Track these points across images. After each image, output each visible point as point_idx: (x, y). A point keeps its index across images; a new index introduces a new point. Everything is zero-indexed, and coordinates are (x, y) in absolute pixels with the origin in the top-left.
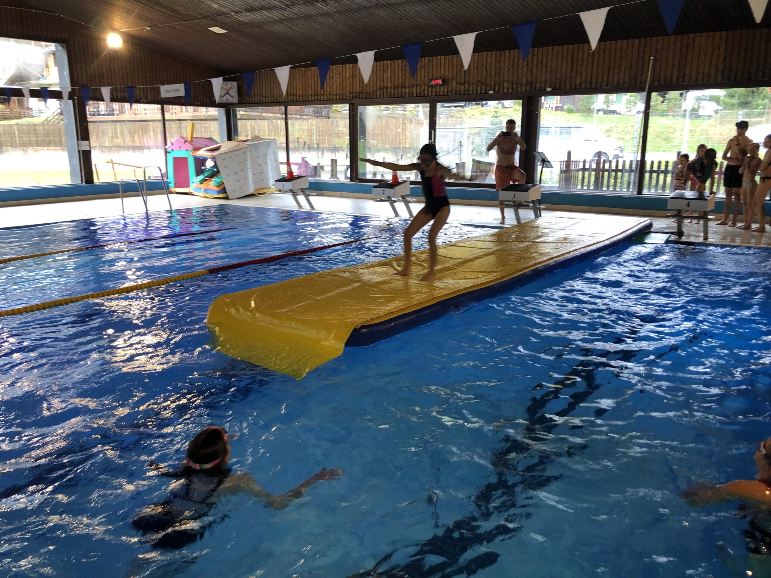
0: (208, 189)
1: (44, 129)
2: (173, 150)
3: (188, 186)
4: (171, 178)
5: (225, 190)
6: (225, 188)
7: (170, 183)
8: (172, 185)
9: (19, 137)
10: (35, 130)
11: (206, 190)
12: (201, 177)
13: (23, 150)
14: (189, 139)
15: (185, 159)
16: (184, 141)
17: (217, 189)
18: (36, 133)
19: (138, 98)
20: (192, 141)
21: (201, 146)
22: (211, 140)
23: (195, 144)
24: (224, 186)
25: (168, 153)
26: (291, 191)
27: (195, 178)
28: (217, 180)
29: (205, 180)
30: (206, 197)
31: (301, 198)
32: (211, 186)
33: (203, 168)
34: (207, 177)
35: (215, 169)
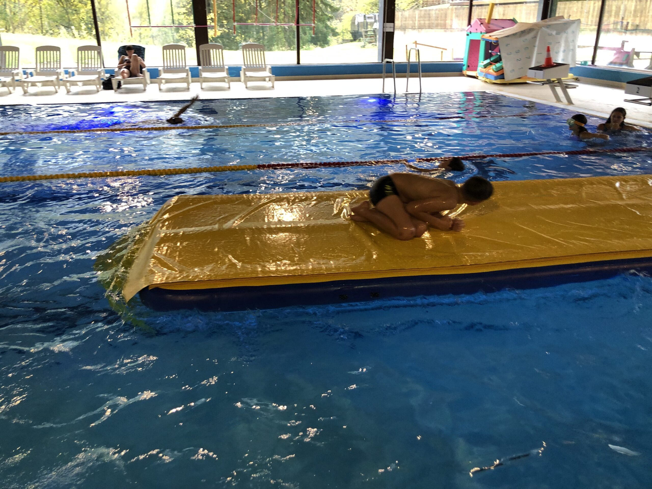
0: (489, 74)
2: (471, 33)
3: (476, 70)
4: (465, 62)
5: (504, 76)
6: (503, 74)
7: (464, 65)
8: (465, 68)
11: (487, 75)
12: (488, 61)
14: (486, 21)
15: (478, 42)
16: (479, 23)
17: (495, 74)
20: (489, 23)
21: (496, 29)
22: (513, 21)
23: (490, 26)
24: (503, 71)
25: (468, 35)
26: (549, 82)
27: (482, 62)
28: (498, 65)
29: (490, 64)
30: (486, 82)
31: (559, 90)
32: (491, 71)
33: (490, 51)
34: (492, 61)
35: (499, 54)
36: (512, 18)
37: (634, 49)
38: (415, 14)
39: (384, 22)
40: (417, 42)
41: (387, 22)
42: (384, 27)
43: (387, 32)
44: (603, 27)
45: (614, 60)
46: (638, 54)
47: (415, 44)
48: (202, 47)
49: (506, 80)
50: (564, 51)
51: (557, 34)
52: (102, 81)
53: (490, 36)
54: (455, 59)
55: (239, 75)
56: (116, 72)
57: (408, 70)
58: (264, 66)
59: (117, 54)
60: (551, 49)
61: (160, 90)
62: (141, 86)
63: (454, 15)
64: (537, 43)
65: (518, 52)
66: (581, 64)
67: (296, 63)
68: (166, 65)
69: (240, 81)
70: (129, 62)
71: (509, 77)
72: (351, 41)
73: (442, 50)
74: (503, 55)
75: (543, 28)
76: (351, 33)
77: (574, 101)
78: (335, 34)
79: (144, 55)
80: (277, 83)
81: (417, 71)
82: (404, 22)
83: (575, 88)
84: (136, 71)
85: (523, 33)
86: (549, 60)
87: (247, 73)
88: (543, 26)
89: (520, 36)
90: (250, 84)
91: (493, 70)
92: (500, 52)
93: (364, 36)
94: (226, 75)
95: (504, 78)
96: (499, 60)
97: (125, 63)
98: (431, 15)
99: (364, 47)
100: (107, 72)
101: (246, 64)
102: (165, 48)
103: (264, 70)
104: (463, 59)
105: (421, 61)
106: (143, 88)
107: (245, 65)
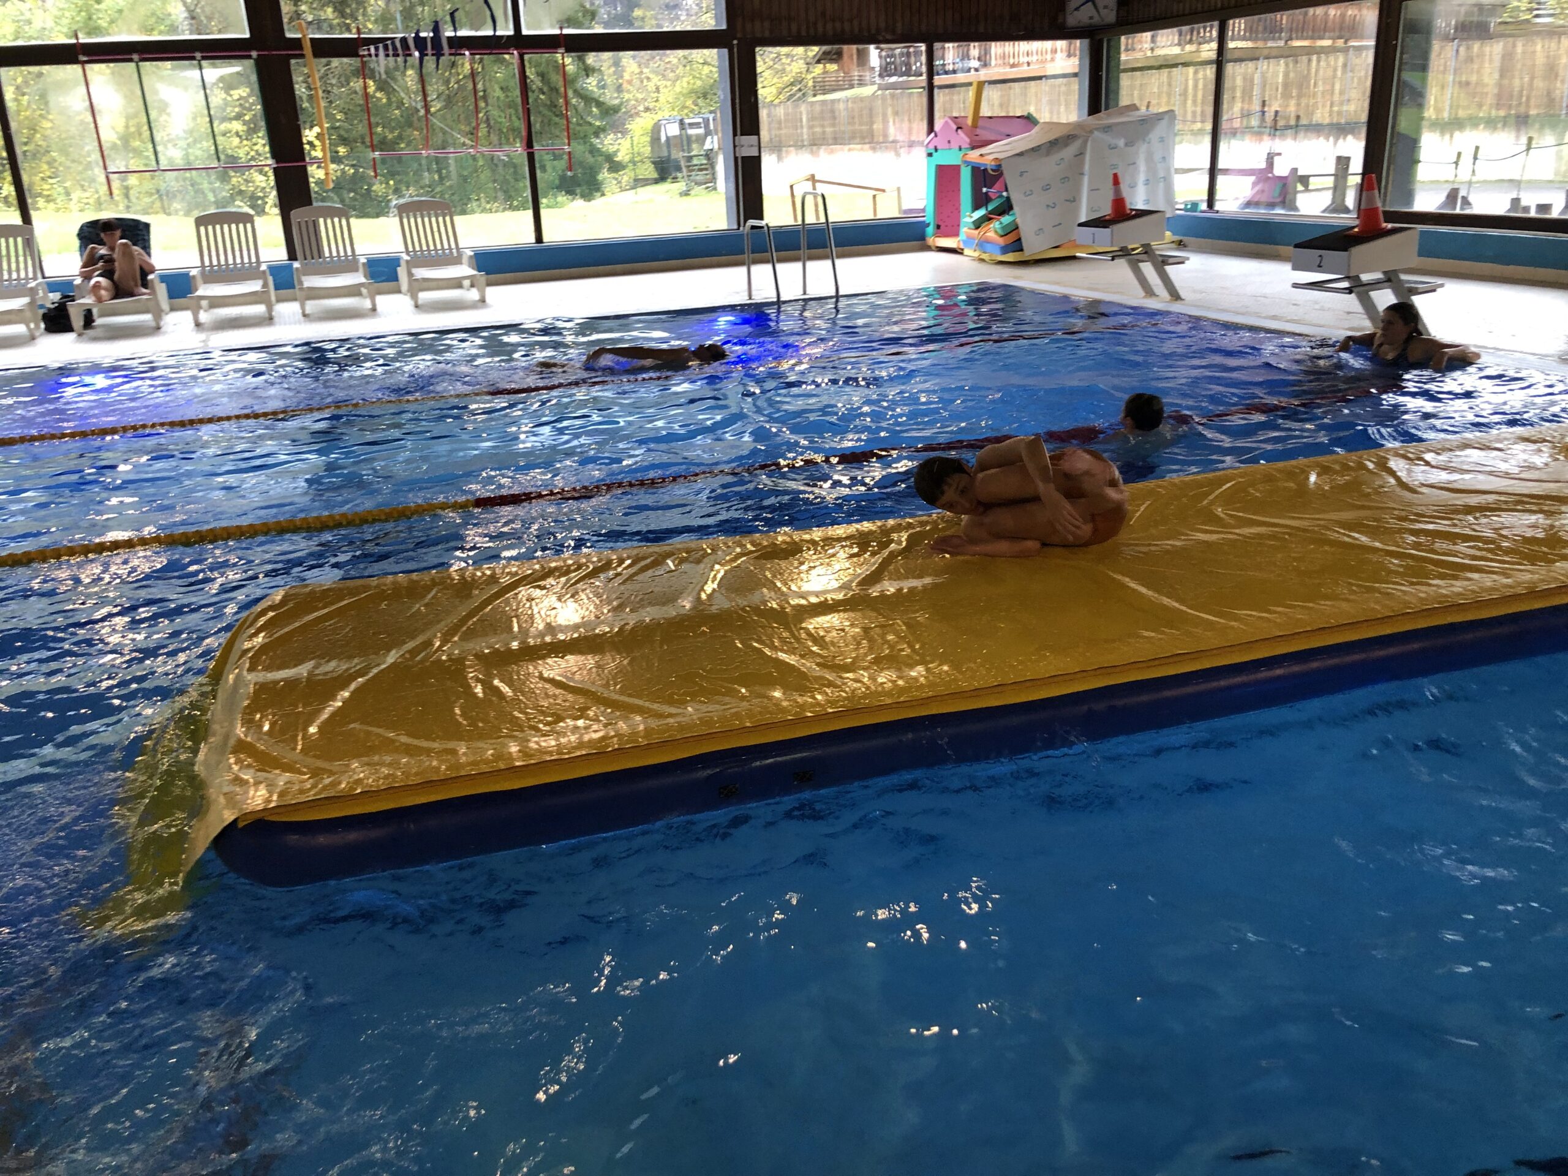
0: (988, 242)
1: (847, 109)
2: (936, 150)
3: (956, 234)
4: (929, 217)
5: (1021, 244)
6: (1019, 239)
8: (930, 230)
9: (811, 127)
10: (832, 111)
11: (982, 244)
12: (981, 212)
13: (812, 152)
14: (969, 122)
15: (956, 169)
16: (955, 127)
17: (1001, 241)
18: (834, 118)
19: (873, 32)
20: (975, 125)
21: (993, 138)
22: (1029, 120)
23: (978, 131)
24: (1019, 234)
25: (930, 155)
26: (1124, 253)
27: (969, 217)
28: (1006, 219)
29: (987, 219)
30: (982, 260)
31: (1147, 269)
32: (991, 234)
33: (984, 190)
34: (991, 213)
35: (1005, 194)
36: (1025, 114)
37: (1295, 170)
38: (801, 113)
39: (735, 135)
40: (817, 178)
41: (742, 134)
42: (735, 146)
43: (743, 158)
44: (1224, 125)
45: (1254, 196)
46: (1304, 180)
47: (810, 183)
48: (296, 215)
49: (1027, 255)
50: (1147, 182)
51: (1126, 145)
52: (41, 311)
53: (981, 155)
54: (906, 212)
55: (396, 278)
56: (78, 286)
57: (803, 242)
58: (454, 251)
59: (76, 243)
60: (1121, 180)
61: (198, 325)
62: (147, 317)
63: (890, 111)
64: (1087, 167)
65: (1046, 188)
66: (1186, 210)
67: (533, 240)
68: (207, 263)
69: (399, 292)
70: (109, 260)
71: (1033, 246)
72: (656, 181)
73: (875, 192)
74: (1015, 199)
75: (1096, 133)
76: (654, 163)
77: (1182, 294)
78: (616, 167)
79: (148, 240)
80: (492, 292)
81: (824, 246)
82: (778, 132)
83: (1182, 263)
84: (132, 283)
85: (1054, 145)
86: (1119, 202)
87: (414, 271)
88: (1097, 129)
89: (1048, 154)
90: (424, 296)
91: (996, 232)
92: (1007, 190)
93: (684, 170)
94: (363, 280)
95: (1022, 250)
96: (1006, 208)
97: (100, 264)
98: (837, 114)
99: (686, 194)
100: (53, 287)
101: (411, 249)
102: (200, 222)
103: (457, 261)
104: (923, 210)
105: (830, 220)
106: (153, 324)
107: (408, 252)
